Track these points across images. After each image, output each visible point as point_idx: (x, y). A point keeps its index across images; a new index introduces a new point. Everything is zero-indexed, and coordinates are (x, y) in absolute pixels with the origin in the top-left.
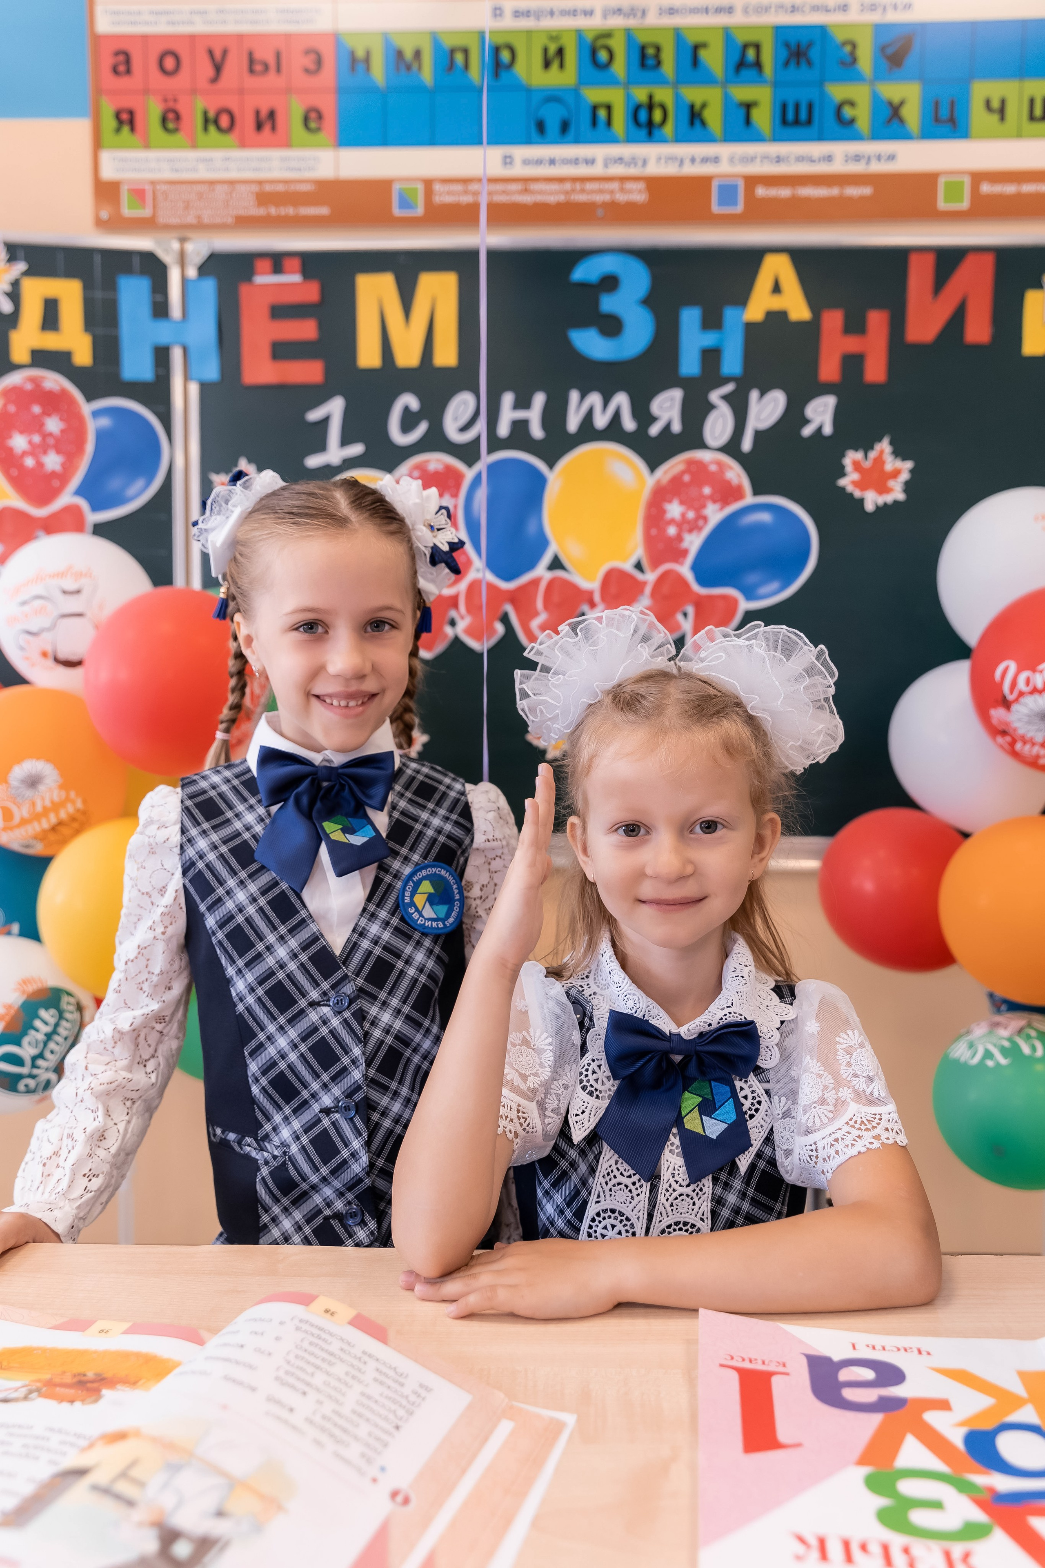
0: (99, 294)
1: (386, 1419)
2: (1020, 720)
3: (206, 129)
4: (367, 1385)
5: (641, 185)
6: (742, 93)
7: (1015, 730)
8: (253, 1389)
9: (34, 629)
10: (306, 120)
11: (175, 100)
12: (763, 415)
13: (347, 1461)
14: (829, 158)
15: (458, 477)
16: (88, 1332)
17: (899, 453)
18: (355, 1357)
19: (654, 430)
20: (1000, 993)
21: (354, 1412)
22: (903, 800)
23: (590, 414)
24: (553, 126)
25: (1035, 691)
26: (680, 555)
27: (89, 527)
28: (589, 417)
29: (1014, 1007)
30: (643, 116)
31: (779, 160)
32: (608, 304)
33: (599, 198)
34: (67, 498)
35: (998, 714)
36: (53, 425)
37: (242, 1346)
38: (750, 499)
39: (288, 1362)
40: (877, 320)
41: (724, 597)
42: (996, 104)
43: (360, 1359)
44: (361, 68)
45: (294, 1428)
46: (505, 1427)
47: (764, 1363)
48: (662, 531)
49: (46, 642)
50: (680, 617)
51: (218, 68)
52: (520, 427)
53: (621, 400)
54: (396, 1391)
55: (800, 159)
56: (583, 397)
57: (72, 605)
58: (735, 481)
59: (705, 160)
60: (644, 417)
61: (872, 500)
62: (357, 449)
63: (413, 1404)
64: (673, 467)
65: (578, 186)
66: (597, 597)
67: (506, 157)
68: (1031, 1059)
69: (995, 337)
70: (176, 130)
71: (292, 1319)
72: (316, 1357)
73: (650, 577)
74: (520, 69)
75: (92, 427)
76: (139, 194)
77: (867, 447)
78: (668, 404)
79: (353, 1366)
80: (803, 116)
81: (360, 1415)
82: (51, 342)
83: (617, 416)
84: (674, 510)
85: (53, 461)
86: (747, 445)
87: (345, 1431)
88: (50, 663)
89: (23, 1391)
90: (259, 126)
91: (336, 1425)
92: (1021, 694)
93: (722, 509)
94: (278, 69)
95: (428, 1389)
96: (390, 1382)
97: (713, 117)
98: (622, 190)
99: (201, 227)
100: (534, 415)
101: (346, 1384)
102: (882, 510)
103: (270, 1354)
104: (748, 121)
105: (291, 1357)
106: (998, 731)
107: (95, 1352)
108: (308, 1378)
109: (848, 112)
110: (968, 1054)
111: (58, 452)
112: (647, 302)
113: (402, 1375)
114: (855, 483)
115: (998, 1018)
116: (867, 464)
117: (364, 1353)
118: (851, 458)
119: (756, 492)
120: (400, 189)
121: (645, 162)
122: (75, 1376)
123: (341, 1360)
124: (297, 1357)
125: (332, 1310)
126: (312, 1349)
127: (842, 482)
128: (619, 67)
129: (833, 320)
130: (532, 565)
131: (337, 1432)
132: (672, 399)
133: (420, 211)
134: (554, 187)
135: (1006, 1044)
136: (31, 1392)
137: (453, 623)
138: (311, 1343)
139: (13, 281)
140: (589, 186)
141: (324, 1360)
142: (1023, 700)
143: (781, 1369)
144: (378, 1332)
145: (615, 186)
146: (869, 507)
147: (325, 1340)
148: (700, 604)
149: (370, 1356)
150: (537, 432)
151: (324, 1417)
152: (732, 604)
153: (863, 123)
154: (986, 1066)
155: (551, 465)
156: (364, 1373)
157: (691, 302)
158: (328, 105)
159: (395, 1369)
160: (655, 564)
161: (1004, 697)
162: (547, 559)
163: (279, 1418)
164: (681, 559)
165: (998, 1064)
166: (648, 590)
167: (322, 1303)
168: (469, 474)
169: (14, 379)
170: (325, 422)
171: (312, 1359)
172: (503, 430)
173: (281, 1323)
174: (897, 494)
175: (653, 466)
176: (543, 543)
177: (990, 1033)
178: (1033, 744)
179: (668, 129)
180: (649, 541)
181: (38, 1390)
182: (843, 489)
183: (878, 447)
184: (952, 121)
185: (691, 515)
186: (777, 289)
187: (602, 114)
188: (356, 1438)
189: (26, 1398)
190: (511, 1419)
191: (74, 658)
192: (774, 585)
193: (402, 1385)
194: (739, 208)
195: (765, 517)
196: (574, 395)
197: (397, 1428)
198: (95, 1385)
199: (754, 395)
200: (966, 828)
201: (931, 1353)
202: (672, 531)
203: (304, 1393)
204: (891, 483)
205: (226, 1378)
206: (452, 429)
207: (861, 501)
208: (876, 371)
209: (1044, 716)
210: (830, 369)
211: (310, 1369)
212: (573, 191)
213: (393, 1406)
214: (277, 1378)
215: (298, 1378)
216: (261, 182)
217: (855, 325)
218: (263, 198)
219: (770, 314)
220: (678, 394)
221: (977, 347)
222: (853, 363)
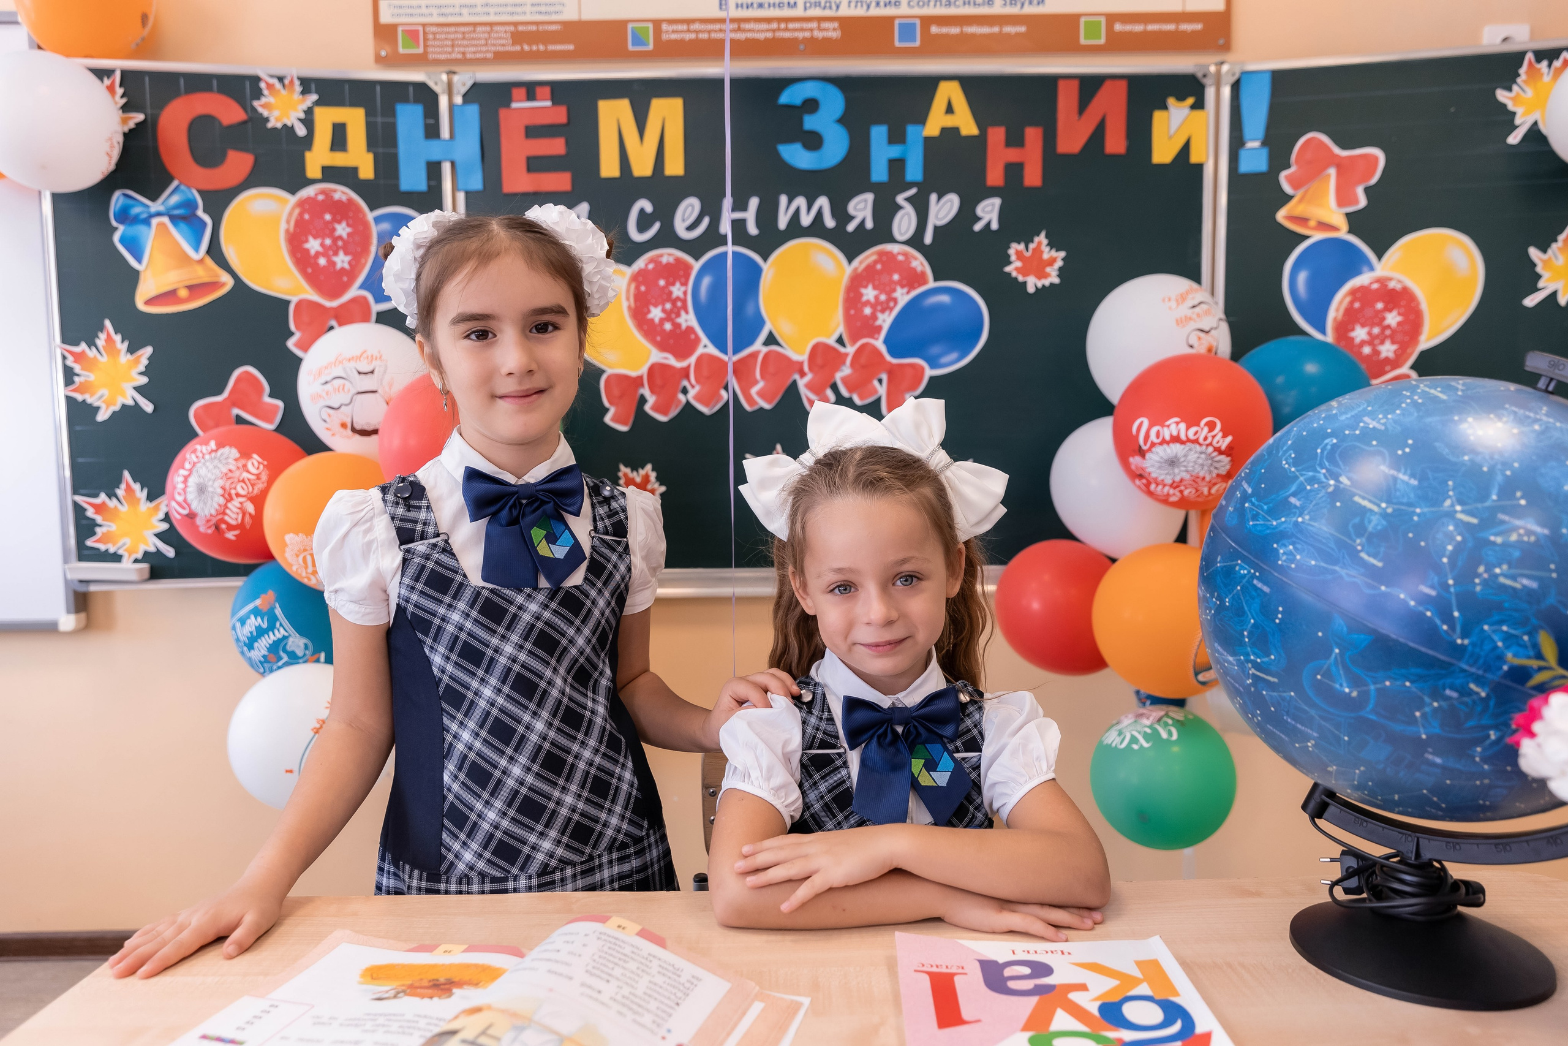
0: (379, 119)
1: (669, 998)
2: (1153, 466)
4: (653, 976)
5: (836, 25)
7: (1149, 474)
8: (570, 979)
9: (336, 405)
12: (941, 215)
13: (643, 1026)
14: (989, 2)
15: (688, 268)
16: (435, 952)
17: (1053, 244)
18: (643, 957)
19: (851, 227)
21: (645, 994)
22: (1066, 534)
23: (797, 212)
25: (1164, 442)
26: (874, 331)
27: (374, 317)
28: (796, 214)
29: (1157, 701)
31: (949, 2)
32: (810, 122)
33: (800, 35)
34: (354, 292)
35: (1135, 461)
36: (342, 230)
37: (559, 951)
38: (932, 284)
39: (594, 961)
40: (1033, 135)
41: (912, 366)
43: (647, 959)
45: (603, 1003)
46: (757, 1007)
47: (947, 967)
48: (859, 311)
49: (345, 415)
50: (876, 383)
52: (739, 226)
53: (823, 202)
54: (675, 980)
55: (966, 2)
56: (790, 201)
57: (367, 383)
58: (919, 269)
59: (889, 3)
60: (841, 214)
61: (1032, 283)
63: (688, 989)
64: (867, 257)
65: (783, 26)
66: (806, 368)
67: (722, 1)
68: (1168, 742)
69: (1129, 149)
71: (594, 932)
72: (614, 957)
73: (850, 350)
75: (375, 230)
77: (1028, 241)
78: (861, 206)
79: (642, 963)
81: (650, 996)
82: (339, 160)
83: (819, 214)
84: (869, 293)
85: (342, 260)
86: (928, 239)
87: (640, 1006)
88: (349, 432)
89: (392, 993)
91: (632, 1002)
92: (1153, 445)
93: (908, 293)
95: (698, 979)
96: (670, 975)
98: (820, 29)
99: (467, 62)
100: (750, 216)
101: (638, 975)
102: (1041, 292)
103: (580, 955)
105: (596, 957)
106: (1137, 475)
107: (443, 965)
108: (610, 971)
110: (1118, 740)
111: (346, 254)
112: (841, 121)
113: (678, 970)
114: (1017, 269)
115: (1142, 711)
116: (1028, 254)
117: (649, 954)
118: (1015, 248)
119: (936, 278)
120: (633, 28)
121: (837, 6)
122: (430, 981)
123: (633, 959)
124: (600, 957)
125: (623, 926)
126: (610, 952)
127: (1007, 269)
129: (997, 135)
130: (751, 342)
131: (635, 1007)
132: (865, 201)
133: (650, 46)
134: (764, 26)
135: (1148, 731)
136: (398, 993)
137: (685, 391)
138: (609, 948)
139: (306, 109)
140: (791, 26)
141: (620, 959)
142: (1154, 449)
143: (960, 971)
144: (660, 942)
145: (814, 25)
146: (1031, 289)
147: (620, 946)
148: (892, 371)
149: (654, 957)
150: (752, 229)
151: (624, 997)
152: (919, 372)
154: (1133, 749)
155: (765, 258)
156: (651, 968)
157: (879, 122)
159: (673, 965)
160: (854, 340)
161: (1140, 447)
162: (763, 336)
163: (591, 997)
164: (876, 336)
165: (1141, 748)
166: (848, 361)
167: (615, 920)
168: (696, 266)
169: (309, 192)
171: (611, 959)
172: (725, 228)
173: (586, 935)
174: (1053, 278)
175: (850, 259)
176: (760, 322)
177: (1135, 722)
178: (1165, 485)
180: (849, 319)
181: (404, 991)
182: (1009, 274)
183: (1036, 239)
185: (883, 297)
186: (950, 110)
188: (648, 1010)
189: (395, 997)
190: (762, 1001)
191: (370, 428)
192: (954, 356)
193: (679, 976)
194: (917, 43)
195: (945, 298)
196: (783, 199)
197: (678, 1004)
198: (447, 986)
199: (933, 197)
200: (1113, 555)
202: (868, 311)
203: (608, 981)
204: (1048, 270)
205: (549, 971)
206: (680, 229)
207: (1024, 285)
208: (1033, 177)
209: (1173, 462)
210: (995, 176)
211: (611, 965)
212: (779, 29)
213: (674, 991)
214: (587, 971)
215: (602, 971)
216: (516, 24)
217: (1015, 140)
218: (518, 37)
219: (944, 130)
220: (869, 197)
221: (1115, 157)
222: (1014, 170)
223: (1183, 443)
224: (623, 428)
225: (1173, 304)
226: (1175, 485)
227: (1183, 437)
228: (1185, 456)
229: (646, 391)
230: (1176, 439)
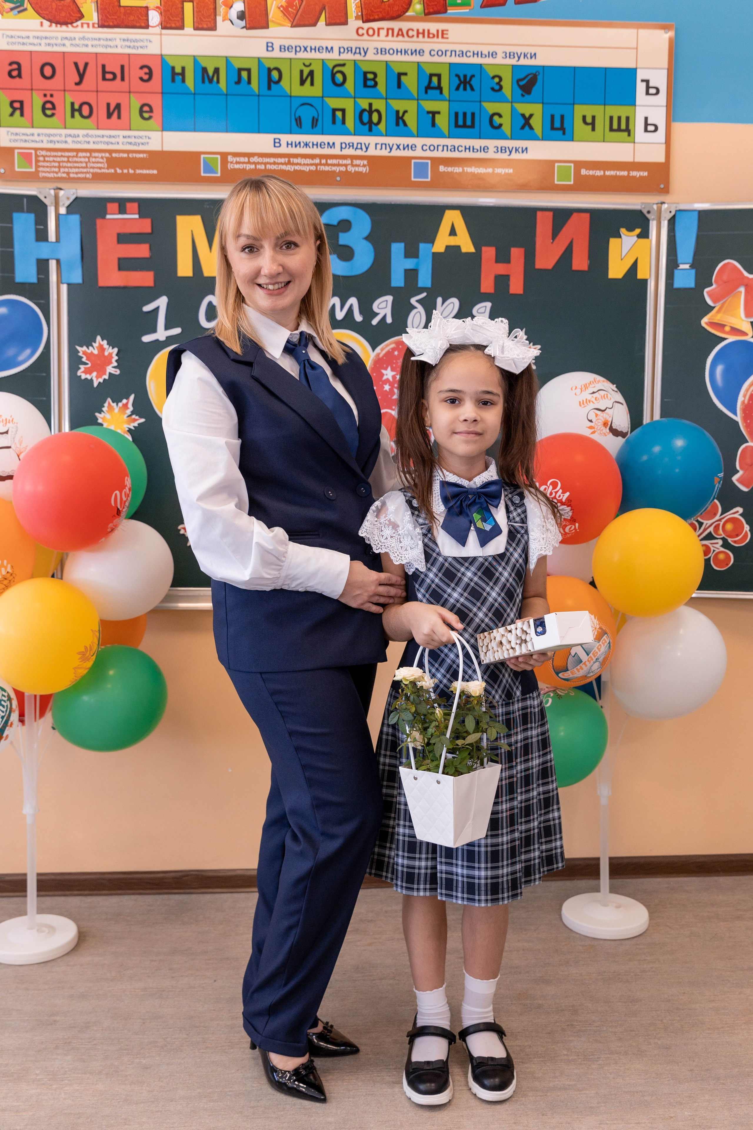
0: (1, 225)
3: (73, 116)
5: (365, 162)
6: (430, 105)
10: (141, 112)
11: (52, 96)
14: (485, 149)
19: (375, 321)
24: (307, 122)
30: (366, 117)
31: (454, 149)
32: (344, 239)
33: (337, 169)
40: (517, 254)
42: (589, 120)
44: (179, 78)
48: (381, 388)
51: (81, 76)
53: (353, 301)
55: (467, 149)
59: (406, 147)
60: (368, 312)
62: (176, 331)
64: (387, 346)
65: (323, 161)
67: (275, 141)
69: (590, 266)
70: (52, 115)
74: (285, 83)
76: (26, 157)
78: (383, 305)
80: (469, 121)
83: (350, 310)
84: (388, 374)
90: (109, 114)
94: (123, 79)
97: (411, 119)
98: (353, 165)
99: (70, 180)
104: (434, 124)
109: (497, 120)
112: (368, 238)
120: (205, 158)
121: (367, 147)
128: (350, 85)
129: (489, 253)
132: (386, 302)
133: (218, 173)
134: (309, 161)
140: (330, 162)
145: (349, 162)
153: (506, 128)
157: (398, 240)
158: (155, 101)
170: (155, 313)
175: (374, 346)
179: (382, 127)
184: (562, 129)
186: (453, 232)
187: (339, 115)
194: (429, 179)
199: (439, 300)
202: (387, 388)
208: (516, 286)
210: (487, 285)
212: (321, 164)
216: (110, 152)
217: (503, 257)
218: (112, 162)
219: (448, 247)
220: (390, 298)
221: (580, 272)
222: (502, 281)
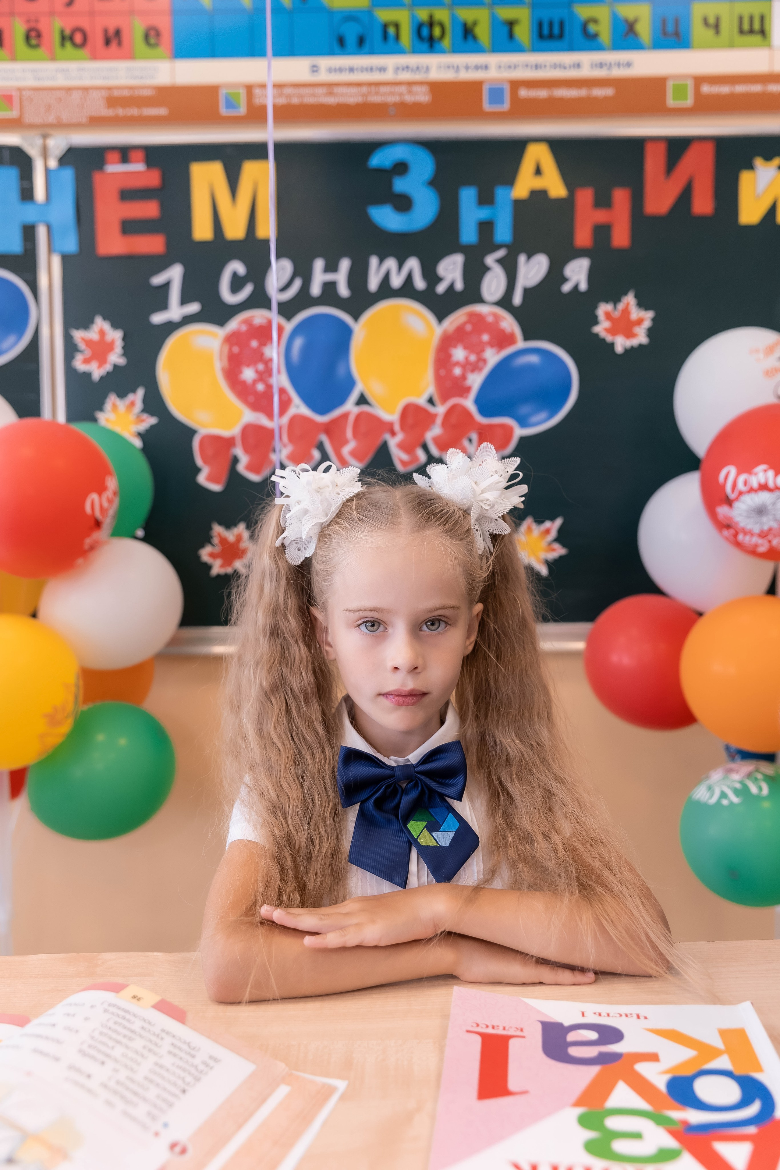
1: (174, 1084)
2: (740, 515)
3: (63, 45)
4: (162, 1057)
5: (424, 89)
6: (506, 13)
7: (737, 523)
8: (57, 1059)
10: (147, 37)
11: (37, 21)
12: (530, 276)
13: (134, 1119)
14: (578, 66)
17: (642, 304)
18: (154, 1034)
19: (441, 288)
20: (735, 745)
21: (146, 1078)
22: (652, 588)
23: (387, 276)
24: (351, 40)
25: (751, 490)
26: (465, 391)
28: (386, 279)
29: (746, 755)
30: (425, 32)
31: (537, 67)
32: (400, 185)
33: (391, 99)
35: (722, 510)
37: (54, 1025)
39: (92, 1038)
40: (621, 197)
41: (503, 426)
42: (712, 21)
43: (158, 1036)
45: (92, 1091)
46: (283, 1090)
47: (504, 1029)
48: (449, 371)
50: (466, 443)
52: (330, 287)
53: (413, 264)
54: (187, 1062)
55: (555, 66)
56: (381, 261)
58: (508, 329)
59: (477, 68)
60: (432, 278)
61: (621, 344)
62: (194, 308)
63: (201, 1072)
64: (456, 318)
65: (373, 89)
66: (397, 427)
67: (314, 66)
68: (759, 798)
69: (717, 209)
70: (37, 46)
71: (102, 1004)
72: (119, 1034)
73: (440, 410)
77: (616, 300)
78: (451, 267)
79: (151, 1041)
80: (556, 30)
81: (152, 1082)
83: (409, 278)
84: (459, 354)
86: (517, 299)
87: (136, 1093)
90: (108, 42)
91: (127, 1088)
92: (741, 493)
93: (498, 353)
95: (216, 1060)
96: (182, 1055)
97: (483, 32)
98: (410, 92)
99: (61, 126)
100: (341, 278)
101: (142, 1056)
102: (630, 352)
103: (77, 1031)
104: (511, 35)
105: (96, 1034)
106: (724, 526)
108: (109, 1051)
109: (592, 28)
110: (708, 795)
112: (432, 183)
113: (194, 1049)
114: (607, 330)
115: (732, 765)
116: (617, 314)
117: (163, 1030)
118: (603, 309)
119: (526, 338)
120: (227, 94)
121: (428, 69)
123: (141, 1036)
124: (101, 1033)
125: (139, 996)
126: (115, 1027)
127: (596, 329)
129: (585, 196)
130: (342, 401)
131: (129, 1095)
132: (454, 263)
133: (243, 110)
134: (354, 90)
135: (738, 786)
138: (115, 1023)
140: (383, 89)
141: (125, 1036)
142: (741, 498)
143: (519, 1033)
144: (176, 1014)
145: (403, 89)
146: (619, 349)
147: (129, 1021)
148: (482, 431)
149: (168, 1033)
150: (344, 291)
151: (118, 1083)
152: (508, 431)
153: (605, 37)
154: (722, 805)
155: (356, 317)
156: (160, 1047)
157: (468, 183)
158: (164, 23)
159: (189, 1043)
160: (444, 398)
161: (727, 497)
162: (354, 396)
163: (77, 1083)
164: (466, 395)
165: (731, 803)
166: (439, 421)
167: (131, 990)
168: (289, 327)
170: (166, 286)
171: (114, 1036)
172: (316, 290)
173: (92, 1007)
174: (641, 338)
175: (440, 317)
176: (351, 383)
177: (725, 777)
178: (753, 535)
179: (446, 43)
180: (439, 380)
182: (597, 335)
183: (625, 300)
184: (677, 35)
185: (473, 358)
186: (538, 171)
187: (391, 30)
188: (145, 1100)
190: (288, 1083)
192: (543, 415)
193: (193, 1057)
194: (506, 106)
195: (534, 359)
196: (374, 261)
197: (184, 1092)
199: (522, 258)
200: (701, 608)
201: (648, 1017)
202: (457, 371)
203: (103, 1063)
204: (636, 330)
205: (35, 1051)
206: (272, 290)
207: (612, 345)
208: (621, 238)
209: (761, 511)
210: (583, 237)
211: (111, 1043)
212: (370, 94)
213: (182, 1074)
214: (81, 1051)
215: (99, 1051)
216: (109, 89)
217: (603, 201)
218: (112, 101)
219: (533, 193)
220: (460, 258)
221: (703, 218)
222: (602, 232)
223: (770, 490)
224: (216, 487)
225: (761, 356)
226: (764, 535)
227: (771, 484)
228: (774, 504)
229: (239, 451)
230: (764, 487)
